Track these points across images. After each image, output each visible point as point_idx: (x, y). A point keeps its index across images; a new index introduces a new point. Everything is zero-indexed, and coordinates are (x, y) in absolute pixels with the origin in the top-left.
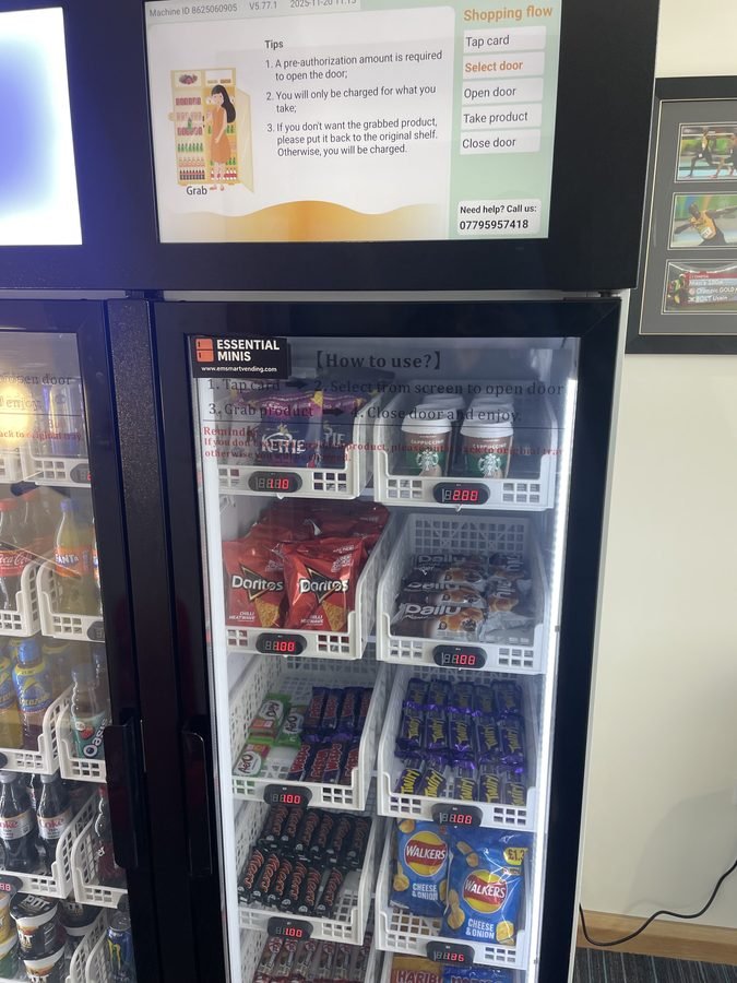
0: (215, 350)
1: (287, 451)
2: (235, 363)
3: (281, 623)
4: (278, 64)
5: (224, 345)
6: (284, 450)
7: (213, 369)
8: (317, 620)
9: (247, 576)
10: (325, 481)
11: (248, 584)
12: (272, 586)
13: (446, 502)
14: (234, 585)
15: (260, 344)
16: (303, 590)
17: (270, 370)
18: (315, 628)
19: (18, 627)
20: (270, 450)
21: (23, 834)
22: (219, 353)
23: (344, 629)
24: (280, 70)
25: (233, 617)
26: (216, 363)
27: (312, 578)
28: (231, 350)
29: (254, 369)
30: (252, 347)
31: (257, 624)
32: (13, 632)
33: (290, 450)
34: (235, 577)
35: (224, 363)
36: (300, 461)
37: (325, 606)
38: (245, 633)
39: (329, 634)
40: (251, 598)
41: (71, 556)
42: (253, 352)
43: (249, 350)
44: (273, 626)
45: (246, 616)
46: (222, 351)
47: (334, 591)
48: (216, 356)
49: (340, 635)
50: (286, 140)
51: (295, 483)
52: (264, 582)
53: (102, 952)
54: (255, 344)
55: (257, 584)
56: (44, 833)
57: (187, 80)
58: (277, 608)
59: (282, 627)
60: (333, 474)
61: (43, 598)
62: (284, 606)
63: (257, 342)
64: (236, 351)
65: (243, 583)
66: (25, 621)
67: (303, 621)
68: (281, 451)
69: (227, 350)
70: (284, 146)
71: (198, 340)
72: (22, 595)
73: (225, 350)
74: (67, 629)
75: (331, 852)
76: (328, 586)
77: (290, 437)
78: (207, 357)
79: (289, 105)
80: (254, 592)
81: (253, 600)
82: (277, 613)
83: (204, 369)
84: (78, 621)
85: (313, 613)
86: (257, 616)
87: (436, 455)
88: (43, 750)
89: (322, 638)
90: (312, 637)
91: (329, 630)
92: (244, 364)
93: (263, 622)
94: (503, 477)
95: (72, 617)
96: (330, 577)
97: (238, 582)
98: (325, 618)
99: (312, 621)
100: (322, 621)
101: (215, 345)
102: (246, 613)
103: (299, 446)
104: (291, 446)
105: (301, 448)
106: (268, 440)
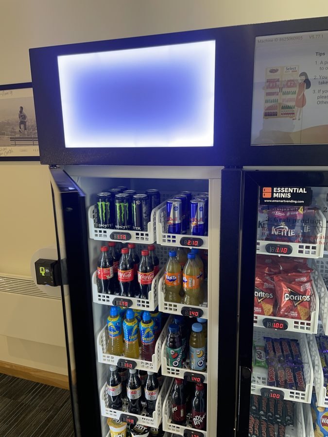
0: (273, 192)
1: (286, 235)
2: (282, 199)
3: (274, 314)
4: (322, 62)
5: (277, 190)
6: (284, 233)
7: (270, 201)
8: (295, 314)
9: (256, 290)
10: (304, 250)
12: (268, 295)
15: (296, 190)
16: (286, 299)
17: (300, 202)
18: (293, 318)
20: (276, 233)
21: (139, 397)
22: (275, 194)
23: (309, 319)
24: (322, 66)
26: (272, 198)
27: (291, 293)
28: (281, 192)
29: (292, 201)
30: (292, 192)
31: (262, 313)
32: (145, 309)
35: (276, 198)
37: (299, 308)
39: (300, 321)
40: (259, 301)
42: (292, 194)
43: (290, 192)
44: (270, 315)
46: (276, 193)
47: (303, 301)
48: (272, 195)
49: (306, 322)
50: (322, 97)
51: (290, 250)
52: (264, 293)
54: (293, 190)
55: (261, 294)
56: (147, 397)
57: (272, 71)
58: (272, 306)
59: (274, 316)
60: (309, 246)
61: (161, 295)
63: (295, 189)
64: (283, 193)
66: (151, 304)
67: (286, 314)
68: (282, 235)
69: (279, 193)
70: (321, 100)
71: (264, 188)
72: (152, 293)
73: (278, 192)
74: (171, 309)
75: (278, 416)
76: (300, 298)
77: (287, 228)
78: (267, 195)
79: (325, 81)
80: (260, 298)
81: (260, 302)
82: (272, 309)
83: (265, 201)
84: (175, 306)
85: (292, 310)
86: (262, 309)
88: (154, 361)
89: (296, 323)
90: (290, 322)
91: (300, 319)
92: (287, 199)
93: (266, 313)
95: (173, 304)
96: (301, 294)
98: (298, 313)
99: (292, 314)
100: (297, 315)
101: (273, 190)
102: (257, 308)
103: (292, 233)
104: (287, 232)
105: (293, 233)
106: (276, 230)
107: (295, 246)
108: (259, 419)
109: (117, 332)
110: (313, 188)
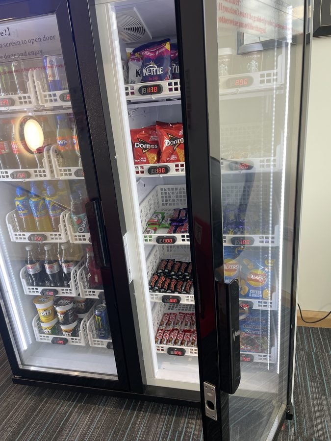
1: (155, 74)
3: (158, 161)
6: (154, 73)
8: (174, 157)
9: (141, 143)
10: (173, 87)
11: (142, 146)
12: (153, 147)
14: (136, 147)
16: (167, 145)
18: (174, 161)
19: (45, 176)
20: (147, 74)
21: (57, 272)
25: (137, 161)
27: (170, 139)
31: (148, 162)
32: (43, 179)
33: (156, 72)
34: (136, 143)
36: (160, 78)
37: (177, 150)
38: (142, 167)
39: (180, 164)
40: (144, 152)
41: (64, 141)
44: (155, 163)
45: (142, 159)
47: (181, 143)
51: (160, 89)
52: (149, 145)
53: (93, 321)
55: (146, 146)
56: (65, 271)
58: (156, 155)
59: (159, 163)
61: (54, 160)
62: (159, 153)
65: (140, 145)
66: (48, 173)
67: (168, 159)
68: (152, 74)
72: (45, 160)
74: (66, 175)
75: (187, 274)
76: (178, 141)
77: (156, 66)
80: (145, 149)
82: (156, 157)
84: (70, 170)
85: (172, 154)
86: (147, 159)
87: (226, 67)
88: (61, 232)
89: (177, 166)
90: (172, 166)
91: (180, 161)
93: (150, 162)
94: (259, 71)
95: (67, 168)
97: (138, 145)
98: (178, 156)
99: (172, 158)
100: (176, 158)
102: (142, 158)
103: (160, 70)
104: (156, 71)
105: (162, 71)
106: (146, 70)
108: (171, 279)
109: (26, 211)
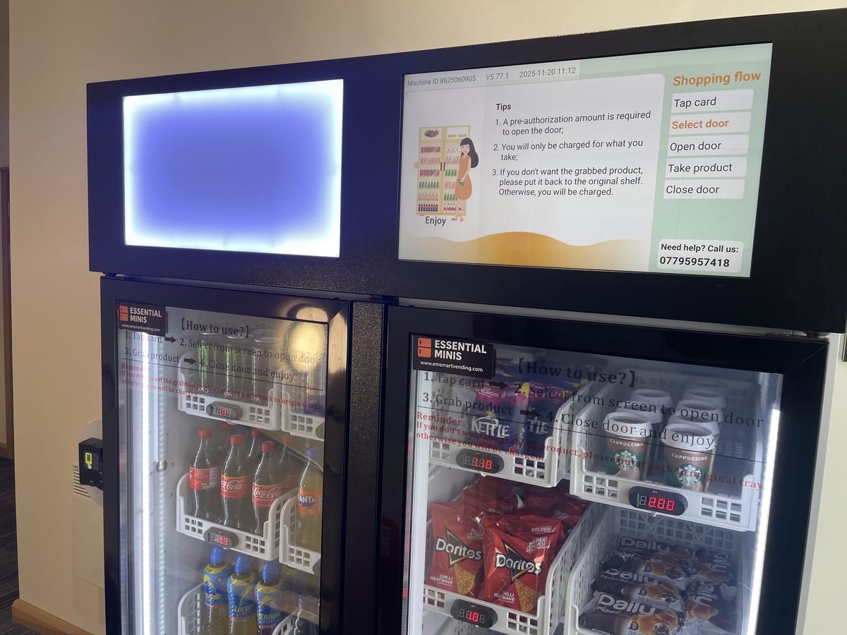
0: (433, 349)
1: (492, 434)
2: (448, 361)
3: (476, 593)
4: (506, 122)
5: (440, 345)
6: (490, 431)
7: (430, 364)
8: (509, 597)
9: (450, 540)
10: (525, 467)
11: (450, 548)
12: (471, 554)
13: (641, 507)
14: (437, 548)
15: (470, 347)
16: (498, 565)
17: (477, 370)
18: (506, 605)
19: (262, 551)
20: (478, 431)
22: (436, 351)
23: (534, 612)
24: (507, 127)
25: (433, 578)
26: (433, 359)
27: (508, 554)
28: (446, 350)
29: (463, 367)
30: (463, 350)
31: (454, 589)
32: (258, 555)
33: (496, 434)
34: (439, 540)
35: (439, 360)
36: (504, 444)
37: (518, 585)
38: (442, 596)
39: (519, 614)
40: (451, 563)
41: (309, 498)
42: (464, 353)
43: (461, 351)
44: (468, 595)
45: (444, 579)
46: (439, 350)
47: (527, 572)
48: (433, 353)
49: (529, 617)
50: (507, 183)
51: (497, 464)
52: (465, 549)
54: (466, 346)
55: (458, 550)
57: (430, 134)
58: (474, 577)
59: (476, 597)
60: (533, 462)
61: (284, 531)
62: (481, 577)
63: (468, 345)
64: (450, 351)
65: (446, 547)
66: (268, 547)
67: (496, 595)
68: (487, 434)
69: (443, 350)
70: (505, 187)
71: (419, 339)
72: (269, 524)
73: (441, 349)
74: (299, 560)
76: (522, 566)
77: (497, 421)
78: (425, 353)
79: (512, 154)
80: (454, 557)
81: (453, 565)
82: (473, 582)
83: (422, 363)
84: (307, 556)
85: (505, 589)
86: (455, 581)
89: (512, 616)
90: (503, 613)
91: (519, 609)
92: (455, 362)
93: (460, 590)
94: (703, 491)
95: (303, 551)
96: (525, 557)
97: (441, 545)
98: (516, 597)
99: (504, 598)
100: (513, 599)
101: (433, 344)
102: (446, 577)
103: (503, 431)
104: (496, 430)
105: (506, 433)
106: (477, 422)
107: (509, 459)
109: (218, 596)
110: (496, 346)
